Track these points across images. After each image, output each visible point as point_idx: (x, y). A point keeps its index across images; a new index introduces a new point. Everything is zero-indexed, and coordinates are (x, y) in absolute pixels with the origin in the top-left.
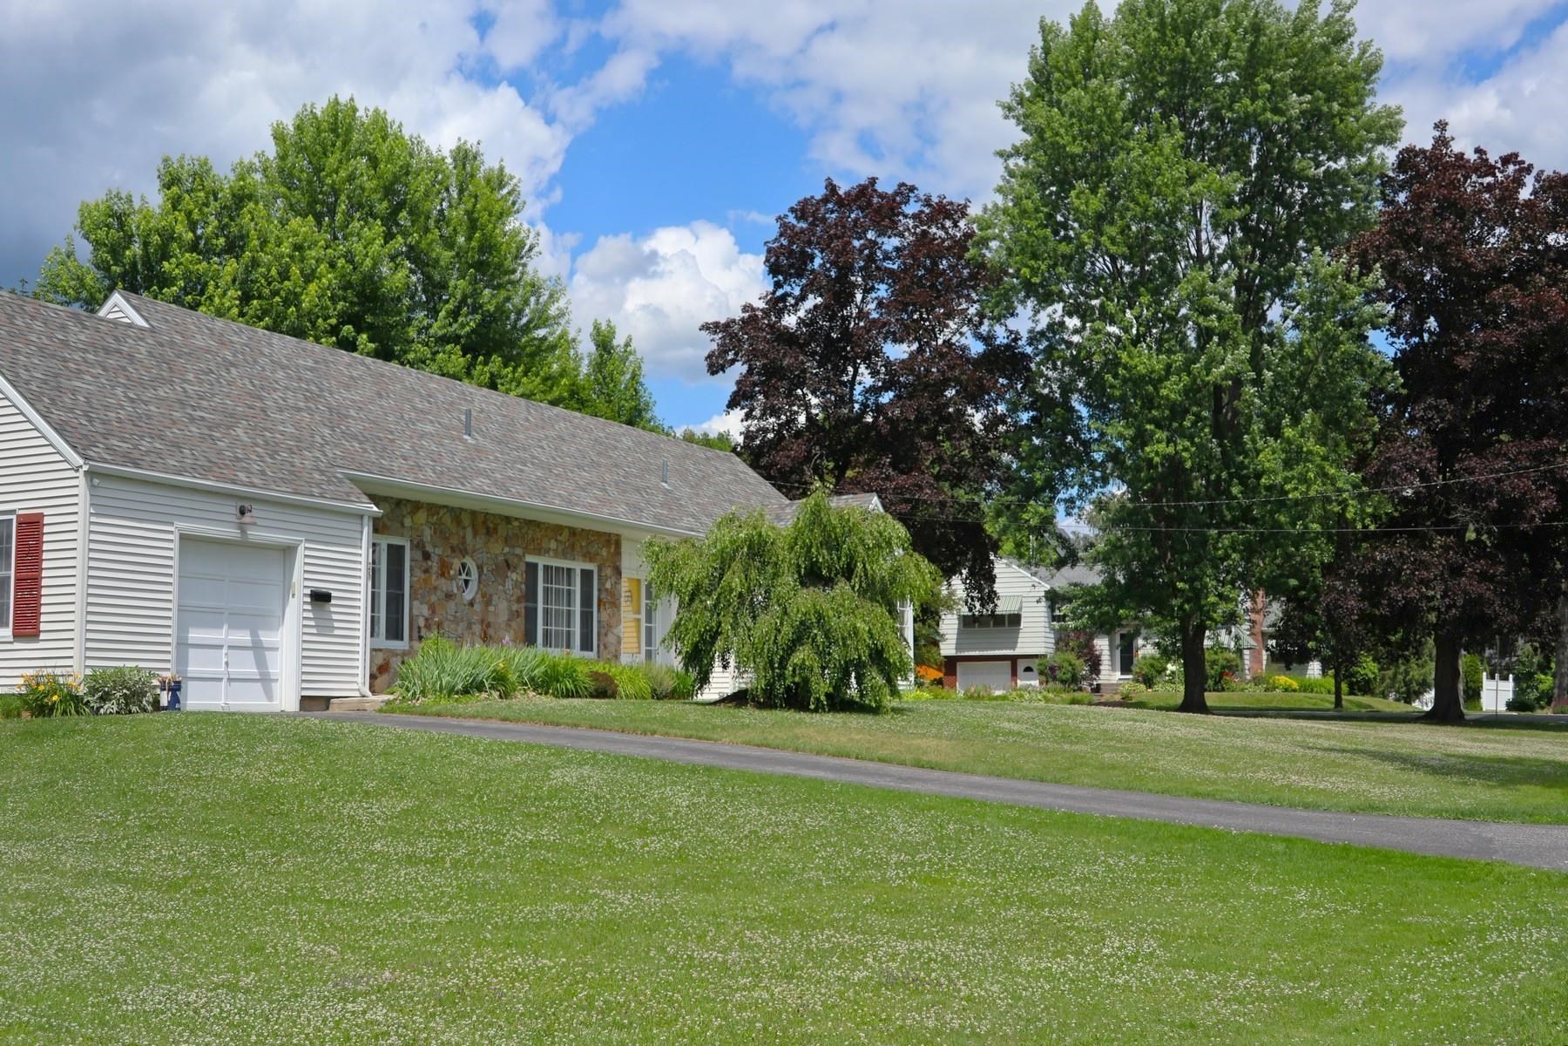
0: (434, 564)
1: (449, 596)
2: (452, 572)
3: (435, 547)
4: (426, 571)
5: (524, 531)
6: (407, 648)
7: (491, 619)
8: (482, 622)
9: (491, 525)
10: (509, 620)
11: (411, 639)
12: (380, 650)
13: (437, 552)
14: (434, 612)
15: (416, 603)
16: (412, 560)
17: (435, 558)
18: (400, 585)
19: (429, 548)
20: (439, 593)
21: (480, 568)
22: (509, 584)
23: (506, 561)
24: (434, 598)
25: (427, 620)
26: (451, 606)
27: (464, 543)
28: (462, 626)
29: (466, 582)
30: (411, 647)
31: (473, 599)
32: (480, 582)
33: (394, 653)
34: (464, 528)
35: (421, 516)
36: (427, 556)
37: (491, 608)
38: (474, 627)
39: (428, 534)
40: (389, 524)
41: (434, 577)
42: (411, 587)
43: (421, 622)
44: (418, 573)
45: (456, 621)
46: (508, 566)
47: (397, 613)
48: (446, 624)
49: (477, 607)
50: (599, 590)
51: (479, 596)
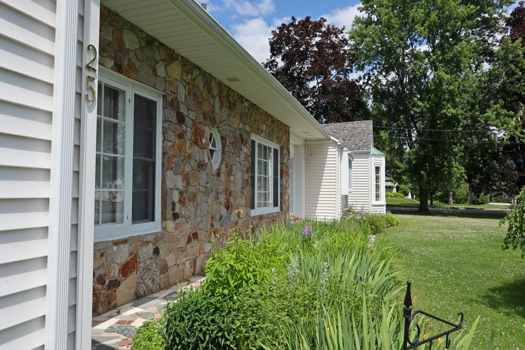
0: (188, 129)
1: (201, 166)
2: (204, 141)
3: (189, 110)
4: (180, 136)
5: (251, 111)
6: (159, 230)
7: (232, 189)
8: (226, 190)
9: (232, 101)
10: (243, 188)
11: (164, 218)
12: (124, 241)
13: (191, 115)
14: (188, 184)
15: (169, 173)
16: (165, 121)
17: (189, 122)
18: (151, 151)
19: (183, 110)
20: (192, 162)
21: (223, 139)
22: (242, 156)
23: (241, 135)
24: (188, 168)
25: (181, 193)
26: (203, 175)
27: (213, 112)
28: (212, 195)
29: (212, 151)
30: (164, 228)
31: (219, 169)
32: (223, 152)
33: (142, 241)
34: (213, 97)
35: (176, 70)
36: (181, 119)
37: (232, 178)
38: (221, 196)
39: (182, 93)
40: (138, 64)
41: (188, 143)
42: (164, 154)
43: (176, 197)
44: (173, 137)
45: (207, 193)
46: (242, 139)
47: (147, 187)
48: (199, 196)
49: (222, 176)
50: (281, 164)
51: (223, 166)
